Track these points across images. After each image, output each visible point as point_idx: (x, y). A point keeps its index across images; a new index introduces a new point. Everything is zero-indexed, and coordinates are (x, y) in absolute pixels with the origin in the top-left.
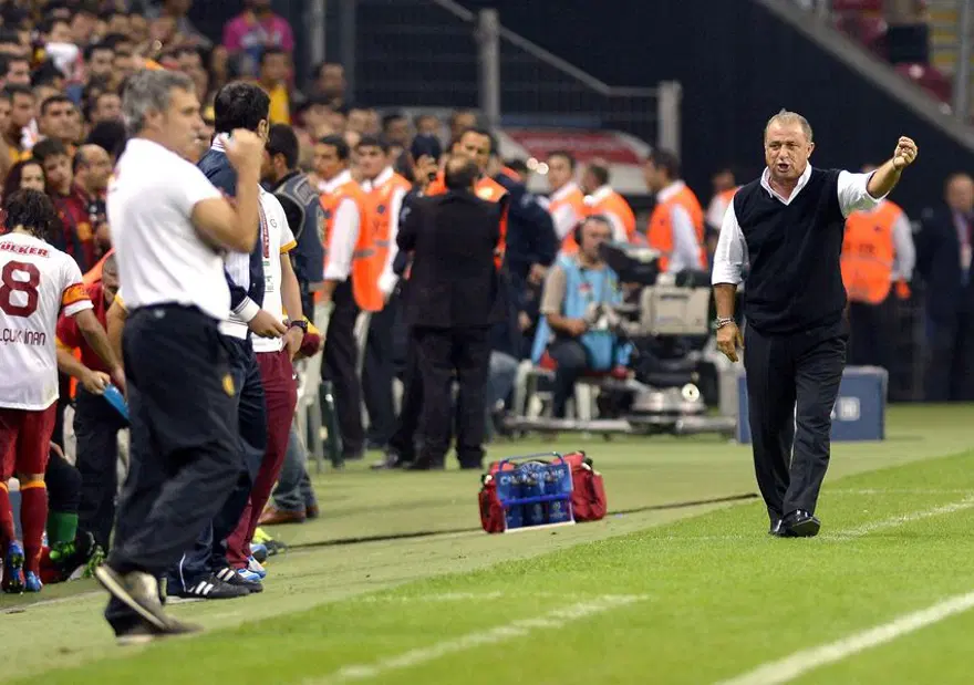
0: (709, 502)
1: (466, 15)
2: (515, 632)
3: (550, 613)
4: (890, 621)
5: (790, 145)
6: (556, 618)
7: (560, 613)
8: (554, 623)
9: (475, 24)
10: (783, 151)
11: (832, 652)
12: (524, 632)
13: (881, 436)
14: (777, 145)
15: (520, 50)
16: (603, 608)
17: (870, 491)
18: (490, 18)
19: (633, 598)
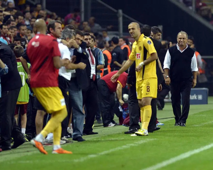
0: (169, 118)
1: (115, 11)
2: (127, 147)
3: (135, 143)
4: (210, 144)
5: (183, 38)
6: (136, 144)
7: (137, 143)
8: (136, 145)
9: (117, 13)
10: (182, 40)
11: (197, 151)
12: (129, 147)
13: (207, 103)
14: (181, 38)
15: (127, 18)
16: (146, 141)
17: (205, 115)
18: (120, 11)
19: (153, 139)
